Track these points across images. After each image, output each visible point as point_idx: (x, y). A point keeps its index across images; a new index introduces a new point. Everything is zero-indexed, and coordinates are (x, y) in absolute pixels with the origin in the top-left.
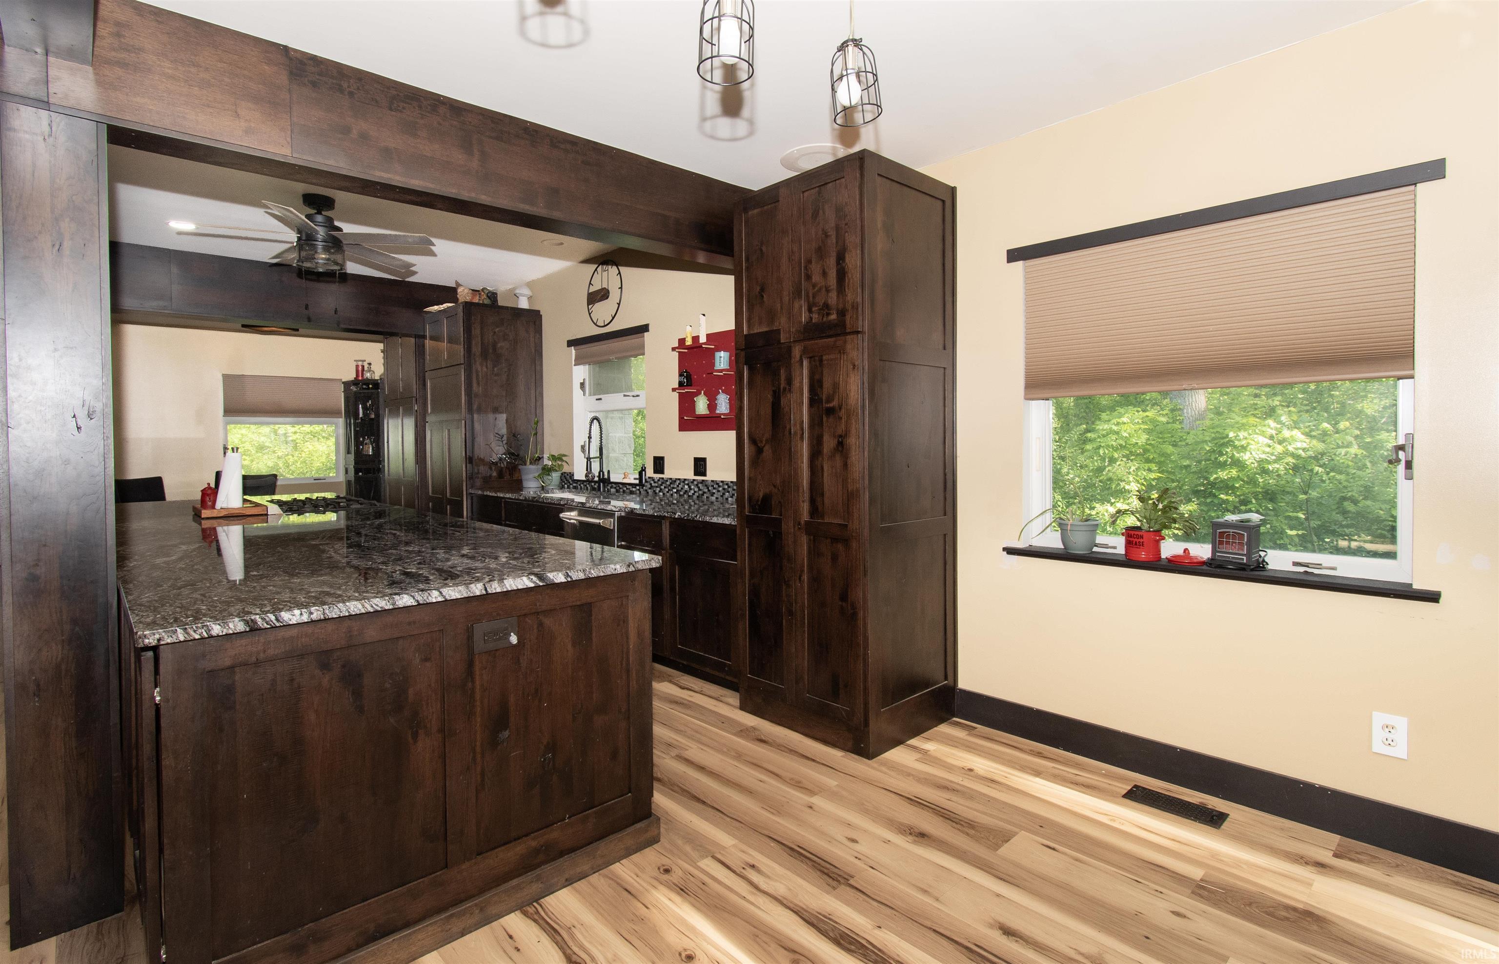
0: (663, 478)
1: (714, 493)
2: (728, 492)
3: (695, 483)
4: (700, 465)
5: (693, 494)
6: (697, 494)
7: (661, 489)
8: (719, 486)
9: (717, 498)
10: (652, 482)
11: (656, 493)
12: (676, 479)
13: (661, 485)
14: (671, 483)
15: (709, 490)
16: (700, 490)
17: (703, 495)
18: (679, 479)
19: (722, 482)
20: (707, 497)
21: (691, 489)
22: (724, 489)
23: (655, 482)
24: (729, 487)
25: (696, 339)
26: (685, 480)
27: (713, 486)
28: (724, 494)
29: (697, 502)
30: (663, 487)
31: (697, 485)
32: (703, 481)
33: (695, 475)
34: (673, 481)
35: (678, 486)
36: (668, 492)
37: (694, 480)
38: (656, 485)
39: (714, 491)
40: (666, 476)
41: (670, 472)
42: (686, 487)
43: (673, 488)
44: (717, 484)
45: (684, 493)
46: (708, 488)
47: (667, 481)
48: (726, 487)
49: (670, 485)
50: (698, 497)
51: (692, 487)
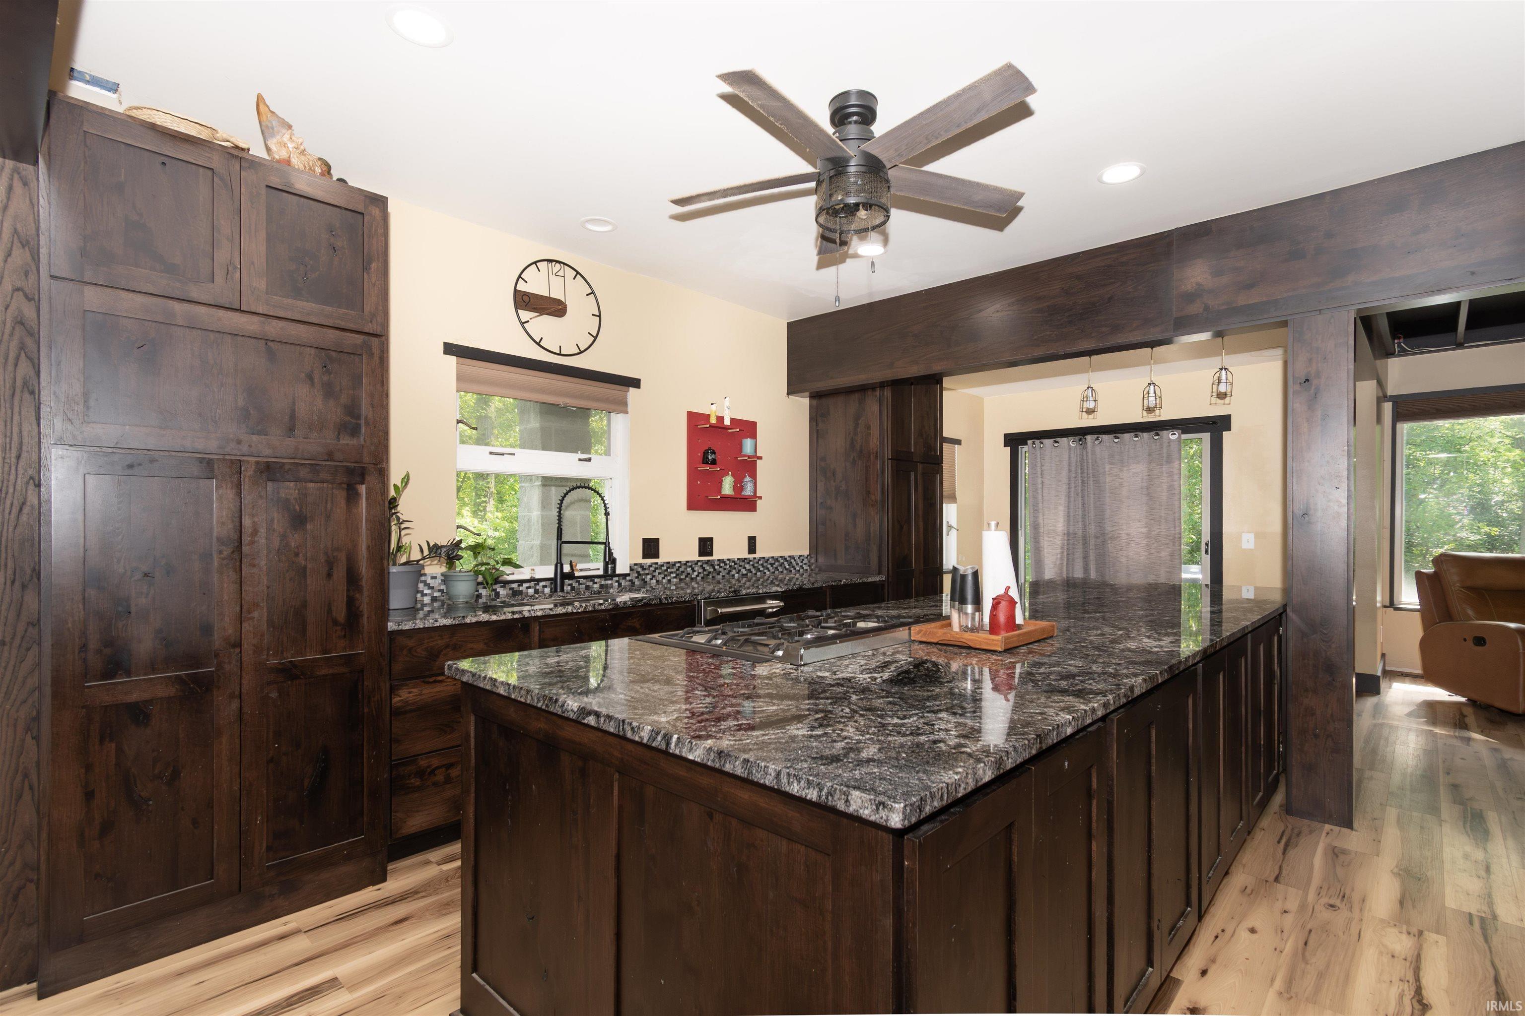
0: (657, 563)
1: (720, 572)
2: (735, 568)
3: (699, 564)
4: (706, 545)
5: (697, 576)
6: (702, 575)
7: (654, 576)
8: (726, 564)
9: (723, 576)
10: (639, 569)
11: (645, 582)
12: (676, 562)
13: (654, 571)
14: (668, 568)
15: (715, 570)
16: (704, 570)
17: (708, 575)
18: (680, 562)
19: (729, 560)
20: (713, 577)
21: (694, 571)
22: (730, 566)
23: (644, 569)
24: (735, 564)
25: (720, 419)
26: (687, 562)
27: (719, 565)
28: (730, 571)
29: (702, 583)
30: (656, 574)
31: (702, 566)
32: (709, 561)
33: (700, 555)
34: (670, 565)
35: (678, 570)
36: (663, 578)
37: (698, 561)
38: (647, 572)
39: (720, 569)
40: (660, 561)
41: (666, 555)
42: (689, 569)
43: (672, 573)
44: (734, 562)
45: (686, 576)
46: (714, 568)
47: (662, 566)
48: (733, 564)
49: (666, 570)
50: (703, 578)
51: (696, 569)
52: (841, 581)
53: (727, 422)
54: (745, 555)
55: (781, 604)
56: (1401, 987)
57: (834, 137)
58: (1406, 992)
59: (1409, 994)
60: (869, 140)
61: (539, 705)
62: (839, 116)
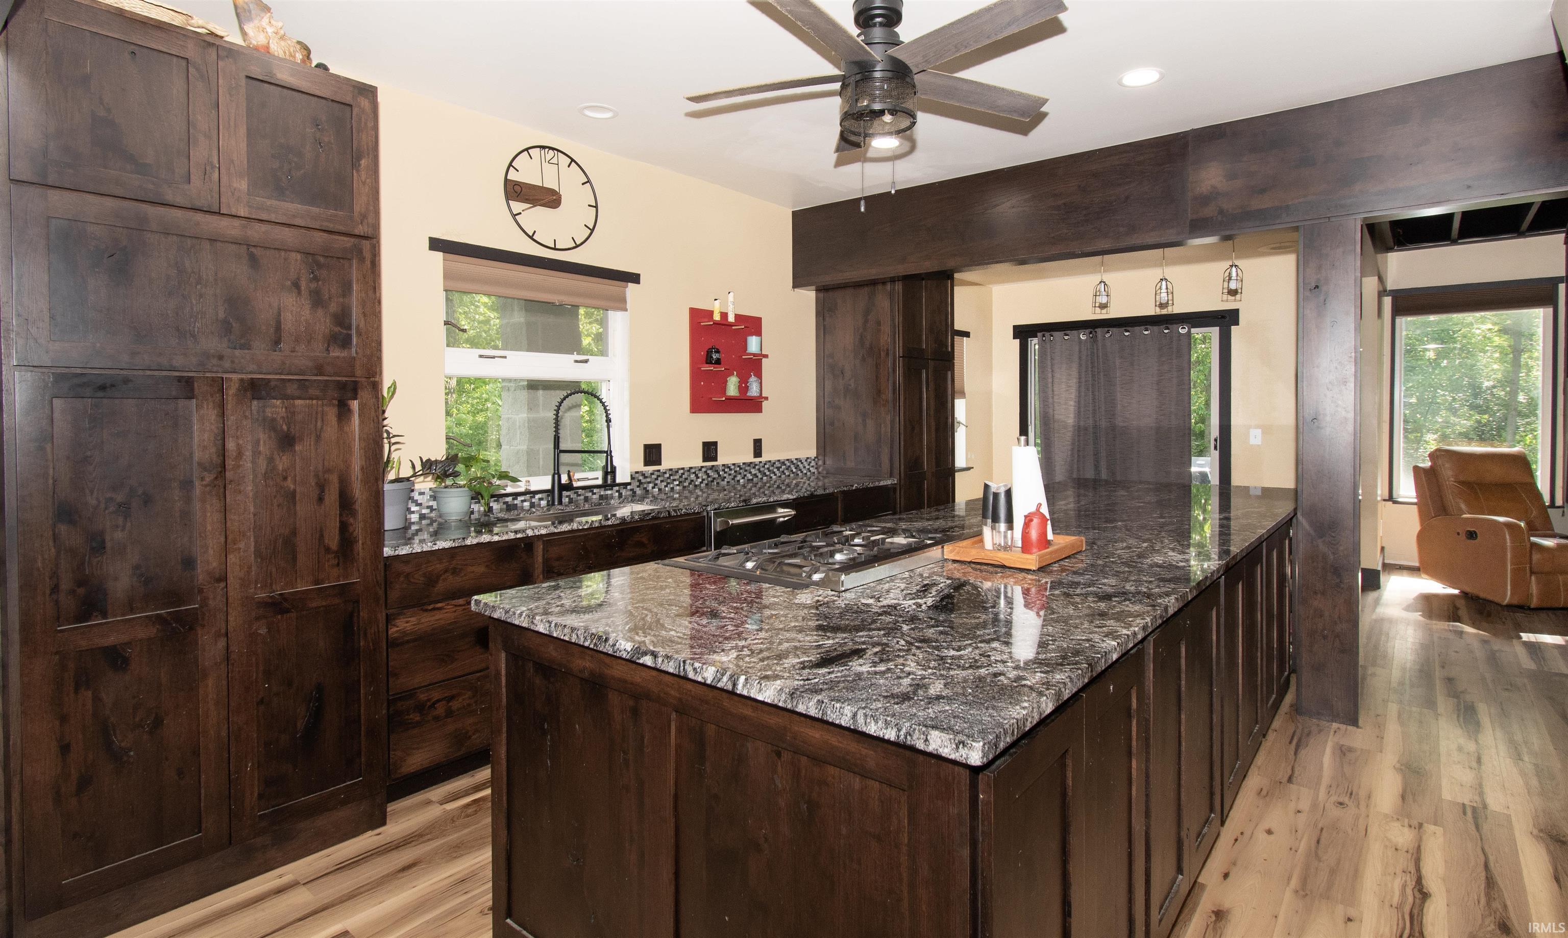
0: (659, 471)
1: (725, 477)
2: (740, 474)
3: (704, 470)
4: (710, 450)
5: (701, 483)
6: (706, 482)
7: (656, 485)
8: (731, 470)
9: (728, 482)
10: (641, 478)
11: (647, 491)
12: (679, 469)
13: (657, 479)
14: (671, 475)
15: (719, 475)
16: (709, 476)
17: (712, 481)
18: (683, 469)
19: (734, 464)
20: (718, 483)
21: (698, 477)
22: (736, 472)
23: (645, 477)
24: (741, 469)
25: (724, 315)
26: (691, 468)
27: (723, 470)
28: (735, 476)
29: (706, 490)
30: (658, 482)
31: (706, 472)
32: (713, 466)
33: (705, 460)
34: (673, 472)
35: (681, 477)
36: (666, 486)
37: (702, 467)
38: (648, 480)
39: (725, 475)
40: (662, 468)
41: (668, 462)
42: (693, 476)
43: (674, 480)
44: (739, 466)
45: (690, 484)
46: (718, 473)
47: (665, 473)
48: (738, 469)
49: (669, 478)
50: (707, 485)
51: (700, 475)
52: (853, 486)
53: (731, 319)
54: (750, 458)
55: (793, 513)
56: (1404, 879)
57: (859, 40)
58: (1409, 883)
59: (1411, 884)
60: (898, 45)
61: (587, 644)
62: (864, 18)
